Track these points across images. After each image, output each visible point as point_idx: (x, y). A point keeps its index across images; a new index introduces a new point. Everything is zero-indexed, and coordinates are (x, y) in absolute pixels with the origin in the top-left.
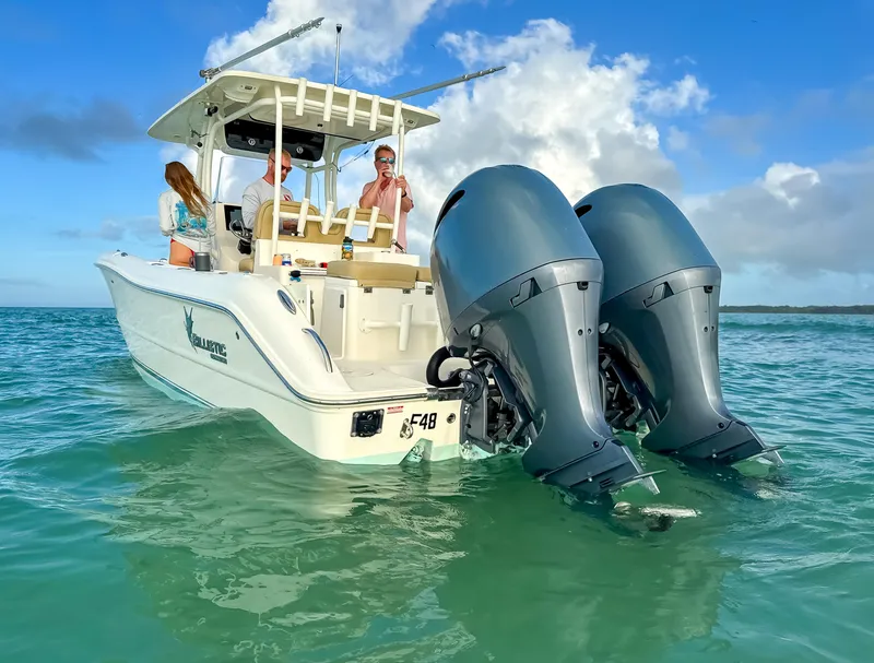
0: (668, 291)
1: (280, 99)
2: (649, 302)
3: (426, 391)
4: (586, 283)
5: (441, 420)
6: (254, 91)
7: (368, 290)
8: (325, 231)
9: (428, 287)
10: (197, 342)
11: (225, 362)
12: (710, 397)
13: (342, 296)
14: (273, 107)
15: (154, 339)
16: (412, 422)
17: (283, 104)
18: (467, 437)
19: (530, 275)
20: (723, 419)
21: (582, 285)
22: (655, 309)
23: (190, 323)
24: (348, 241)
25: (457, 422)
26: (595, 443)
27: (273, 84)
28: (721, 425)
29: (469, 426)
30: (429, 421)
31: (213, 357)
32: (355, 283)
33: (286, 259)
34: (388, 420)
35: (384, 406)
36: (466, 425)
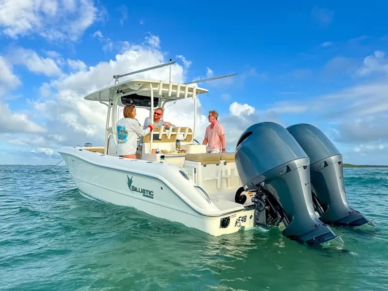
0: (326, 164)
1: (152, 89)
2: (319, 168)
3: (244, 208)
4: (306, 167)
5: (248, 218)
6: (141, 86)
7: (205, 166)
8: (169, 138)
9: (224, 162)
10: (135, 189)
11: (152, 198)
12: (345, 203)
13: (195, 169)
14: (150, 92)
15: (102, 186)
16: (239, 220)
17: (154, 91)
18: (256, 223)
19: (287, 164)
20: (350, 211)
21: (305, 167)
22: (321, 171)
23: (130, 182)
24: (178, 141)
25: (253, 218)
26: (315, 225)
27: (149, 83)
28: (349, 213)
29: (258, 220)
30: (244, 219)
31: (144, 195)
32: (200, 163)
33: (158, 151)
34: (231, 220)
35: (230, 215)
36: (256, 219)
